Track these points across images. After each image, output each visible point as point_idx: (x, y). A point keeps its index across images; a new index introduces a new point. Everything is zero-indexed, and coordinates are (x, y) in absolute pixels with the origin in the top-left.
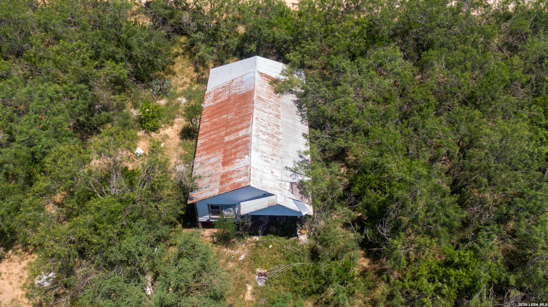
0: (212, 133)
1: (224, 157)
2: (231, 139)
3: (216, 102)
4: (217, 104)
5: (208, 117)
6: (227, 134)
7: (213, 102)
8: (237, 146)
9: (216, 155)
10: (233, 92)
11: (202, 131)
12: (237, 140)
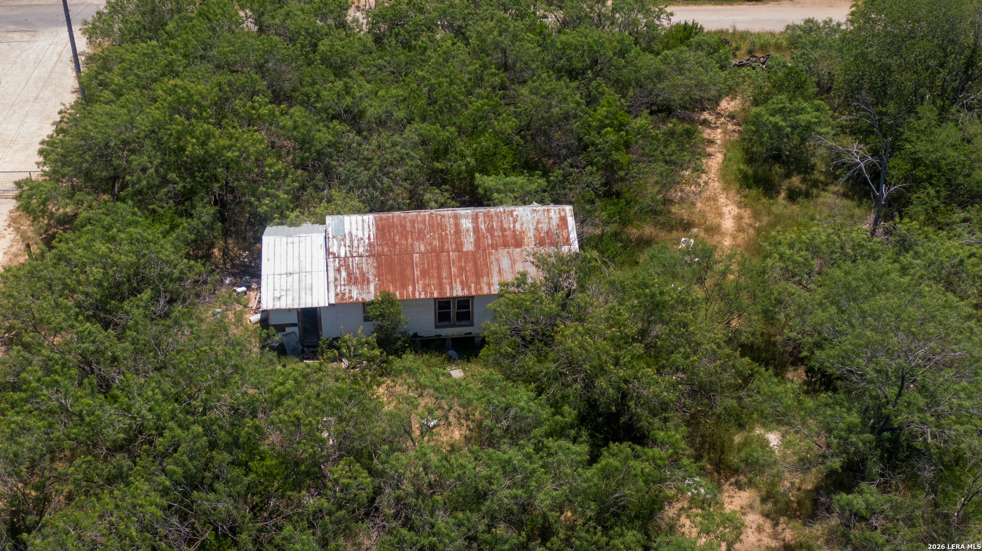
0: (444, 275)
1: (506, 245)
2: (472, 240)
3: (371, 278)
4: (379, 275)
5: (404, 286)
6: (459, 246)
7: (368, 283)
8: (490, 230)
9: (497, 260)
10: (361, 250)
11: (432, 293)
12: (476, 230)
